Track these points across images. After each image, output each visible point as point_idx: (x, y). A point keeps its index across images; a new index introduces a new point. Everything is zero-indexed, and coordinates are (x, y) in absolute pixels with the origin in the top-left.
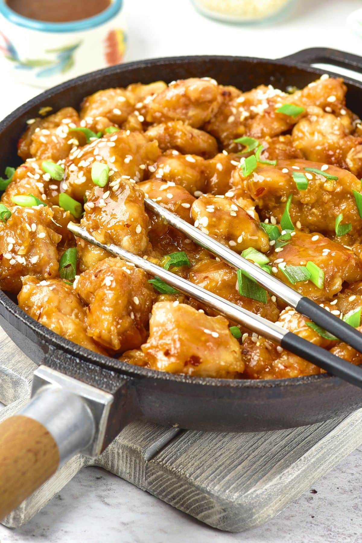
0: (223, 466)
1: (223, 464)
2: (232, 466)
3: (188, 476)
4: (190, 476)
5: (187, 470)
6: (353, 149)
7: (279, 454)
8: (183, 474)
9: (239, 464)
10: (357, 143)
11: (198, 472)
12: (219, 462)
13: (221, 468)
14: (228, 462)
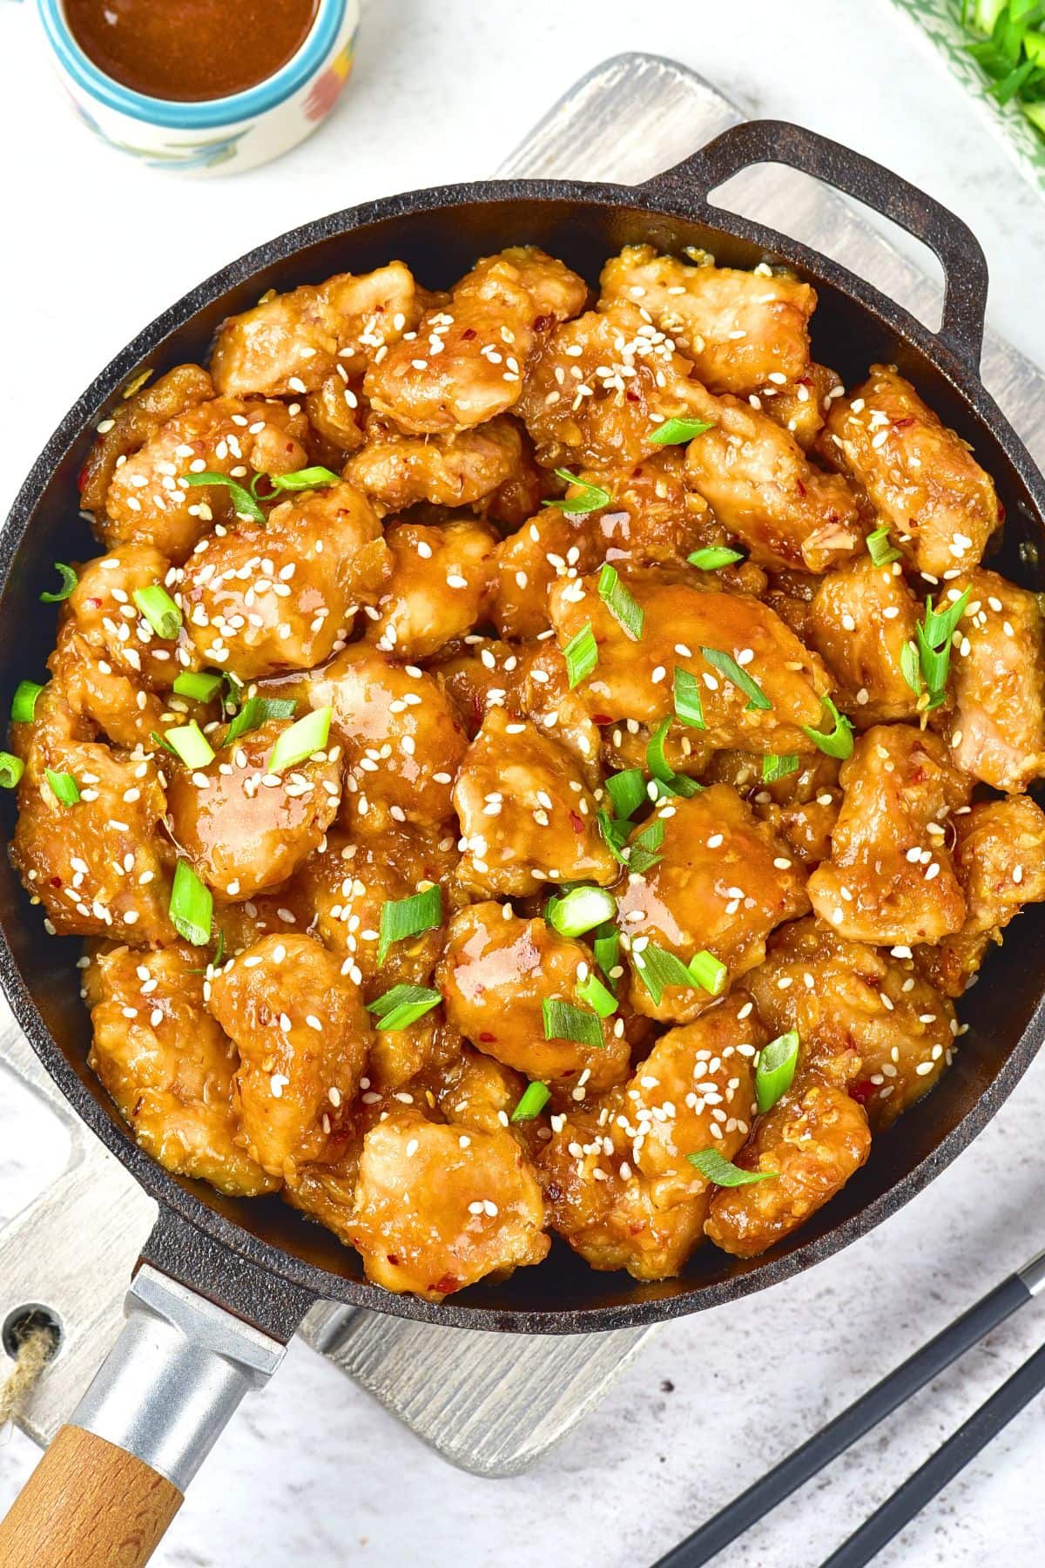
0: (470, 1382)
1: (470, 1375)
2: (488, 1381)
3: (399, 1407)
4: (404, 1409)
5: (399, 1392)
6: (815, 533)
7: (582, 1347)
8: (391, 1401)
9: (502, 1377)
10: (827, 516)
11: (421, 1397)
12: (462, 1373)
13: (466, 1388)
14: (480, 1370)
